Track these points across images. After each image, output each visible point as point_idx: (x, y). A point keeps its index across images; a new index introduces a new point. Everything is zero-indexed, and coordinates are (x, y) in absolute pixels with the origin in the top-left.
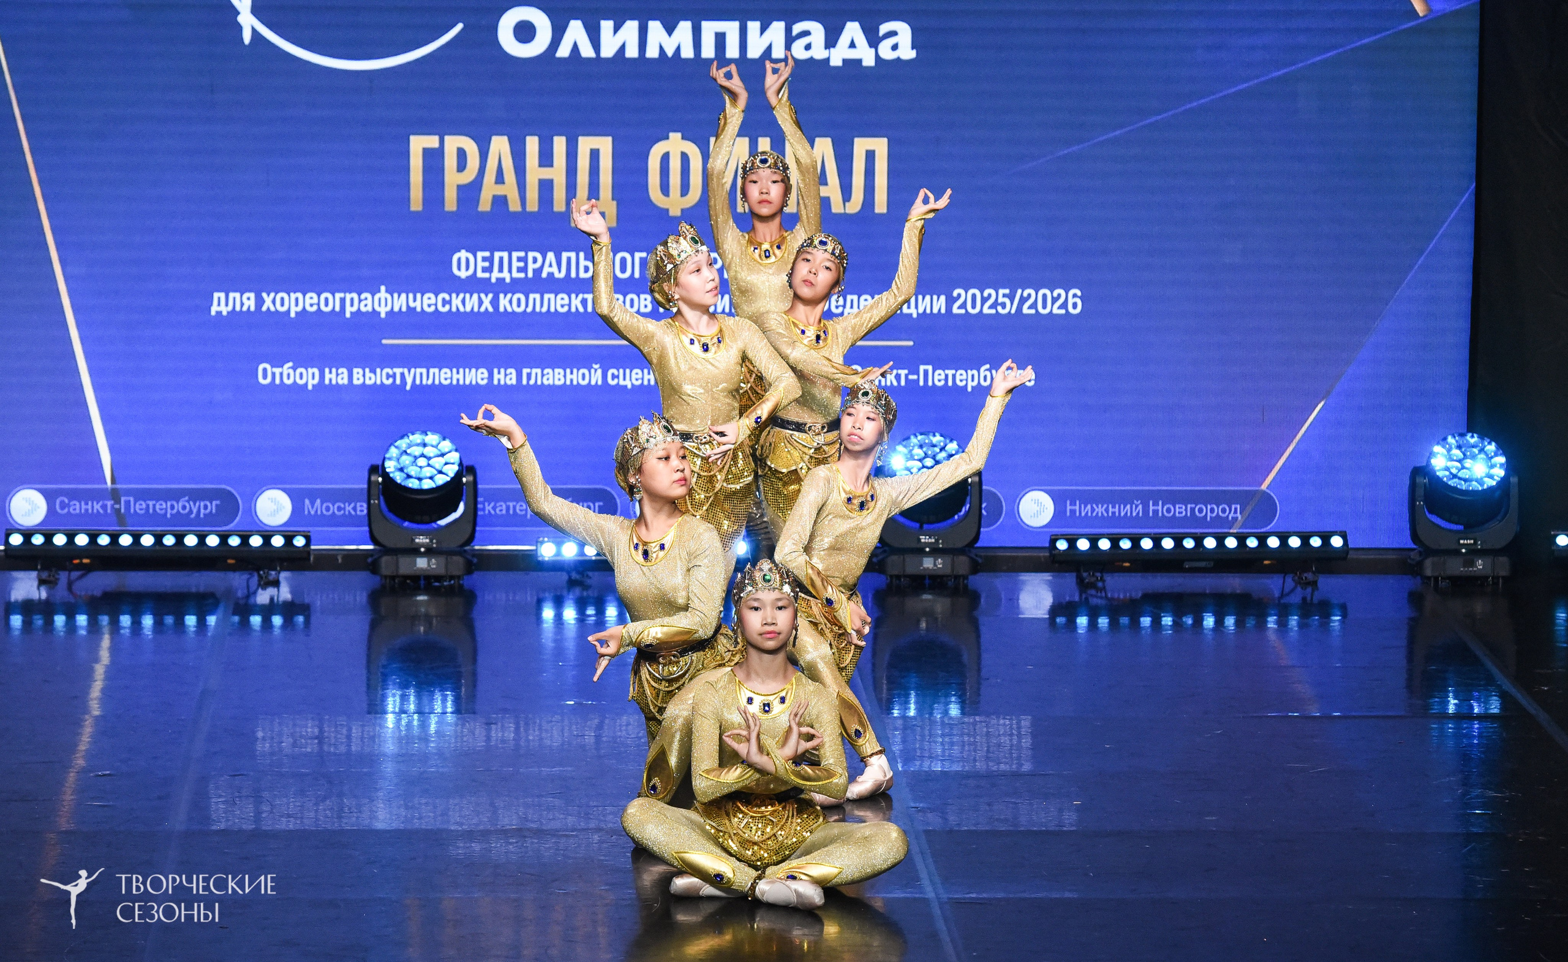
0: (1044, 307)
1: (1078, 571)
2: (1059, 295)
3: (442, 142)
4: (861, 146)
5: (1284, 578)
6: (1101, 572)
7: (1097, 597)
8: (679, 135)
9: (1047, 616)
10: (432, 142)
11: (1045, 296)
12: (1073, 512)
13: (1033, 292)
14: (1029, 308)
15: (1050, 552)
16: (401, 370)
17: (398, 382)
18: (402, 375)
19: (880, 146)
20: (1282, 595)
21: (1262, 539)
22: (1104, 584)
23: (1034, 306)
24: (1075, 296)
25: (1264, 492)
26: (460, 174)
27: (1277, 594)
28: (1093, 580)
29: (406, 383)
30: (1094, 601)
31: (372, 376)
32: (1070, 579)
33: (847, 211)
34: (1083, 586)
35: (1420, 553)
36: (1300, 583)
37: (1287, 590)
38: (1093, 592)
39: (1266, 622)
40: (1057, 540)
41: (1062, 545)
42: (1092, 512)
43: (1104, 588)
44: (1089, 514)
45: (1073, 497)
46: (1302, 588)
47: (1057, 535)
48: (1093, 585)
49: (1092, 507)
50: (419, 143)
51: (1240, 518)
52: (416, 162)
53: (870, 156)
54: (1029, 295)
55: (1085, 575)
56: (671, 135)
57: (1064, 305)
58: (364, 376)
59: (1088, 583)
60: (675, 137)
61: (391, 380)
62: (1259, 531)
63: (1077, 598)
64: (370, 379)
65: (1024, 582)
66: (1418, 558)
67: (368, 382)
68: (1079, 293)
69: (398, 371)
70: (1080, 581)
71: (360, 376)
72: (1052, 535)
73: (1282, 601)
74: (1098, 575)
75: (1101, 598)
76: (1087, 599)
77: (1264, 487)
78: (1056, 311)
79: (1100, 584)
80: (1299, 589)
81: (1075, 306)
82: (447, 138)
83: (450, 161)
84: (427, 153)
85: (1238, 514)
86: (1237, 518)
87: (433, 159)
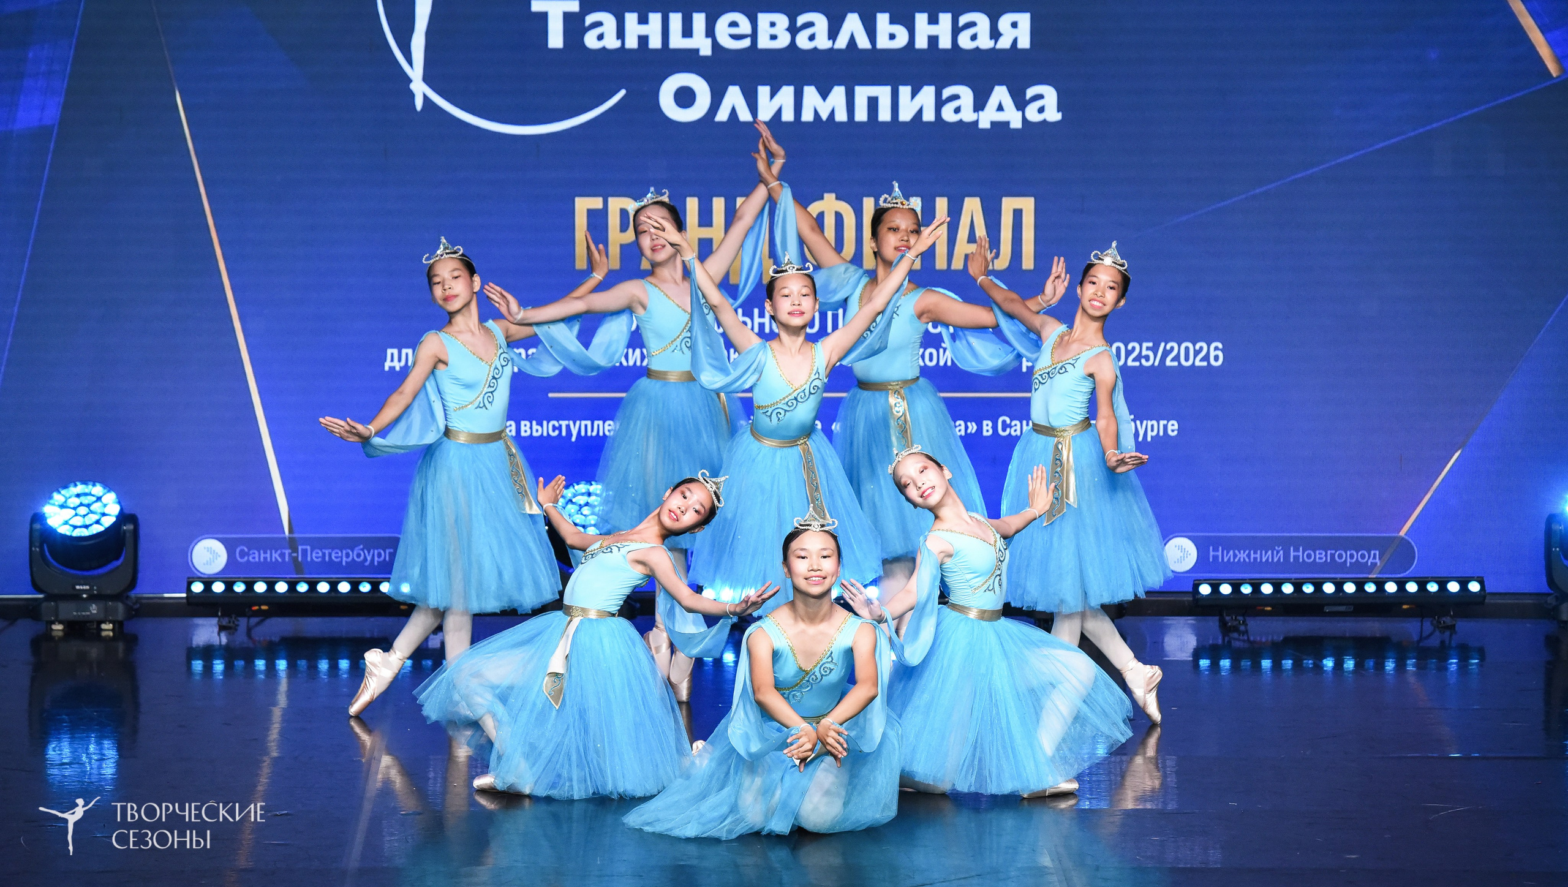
0: (1187, 359)
1: (1221, 615)
2: (1201, 348)
3: (605, 203)
4: (1009, 204)
5: (1422, 621)
6: (1243, 615)
7: (1239, 640)
8: (833, 195)
9: (1191, 659)
10: (596, 203)
11: (1187, 349)
12: (1215, 558)
13: (1175, 345)
14: (1172, 360)
15: (1194, 596)
16: (566, 422)
17: (564, 433)
18: (568, 426)
19: (1027, 204)
20: (1421, 639)
21: (1401, 584)
22: (1246, 628)
23: (1177, 358)
24: (1216, 348)
25: (1402, 539)
26: (623, 235)
27: (1416, 638)
28: (1235, 623)
29: (572, 435)
30: (1236, 644)
31: (539, 428)
32: (1213, 623)
33: (995, 268)
34: (1225, 629)
35: (1557, 598)
36: (1438, 627)
37: (1424, 635)
38: (1235, 635)
39: (1405, 665)
40: (1199, 584)
41: (1205, 590)
42: (1234, 559)
43: (1246, 632)
44: (1232, 560)
45: (1216, 543)
46: (1440, 632)
47: (1200, 580)
48: (1235, 629)
49: (1234, 553)
50: (583, 205)
51: (1379, 564)
52: (581, 221)
53: (1018, 214)
54: (1172, 348)
55: (1228, 618)
56: (826, 195)
57: (1206, 358)
58: (531, 428)
59: (1230, 626)
60: (830, 198)
61: (557, 432)
62: (1399, 576)
63: (1220, 642)
64: (537, 431)
65: (1169, 626)
66: (1554, 603)
67: (535, 434)
68: (1220, 346)
69: (564, 423)
70: (1223, 625)
71: (528, 428)
72: (1196, 580)
73: (1421, 644)
74: (1241, 618)
75: (1244, 641)
76: (1229, 642)
77: (1402, 533)
78: (1198, 363)
79: (1242, 628)
80: (1437, 633)
81: (1216, 358)
82: (610, 200)
83: (614, 220)
84: (591, 213)
85: (1377, 560)
86: (1376, 563)
87: (597, 220)
